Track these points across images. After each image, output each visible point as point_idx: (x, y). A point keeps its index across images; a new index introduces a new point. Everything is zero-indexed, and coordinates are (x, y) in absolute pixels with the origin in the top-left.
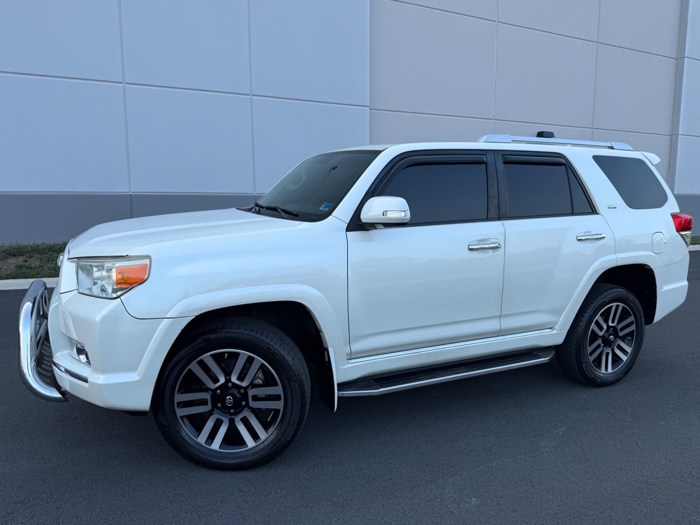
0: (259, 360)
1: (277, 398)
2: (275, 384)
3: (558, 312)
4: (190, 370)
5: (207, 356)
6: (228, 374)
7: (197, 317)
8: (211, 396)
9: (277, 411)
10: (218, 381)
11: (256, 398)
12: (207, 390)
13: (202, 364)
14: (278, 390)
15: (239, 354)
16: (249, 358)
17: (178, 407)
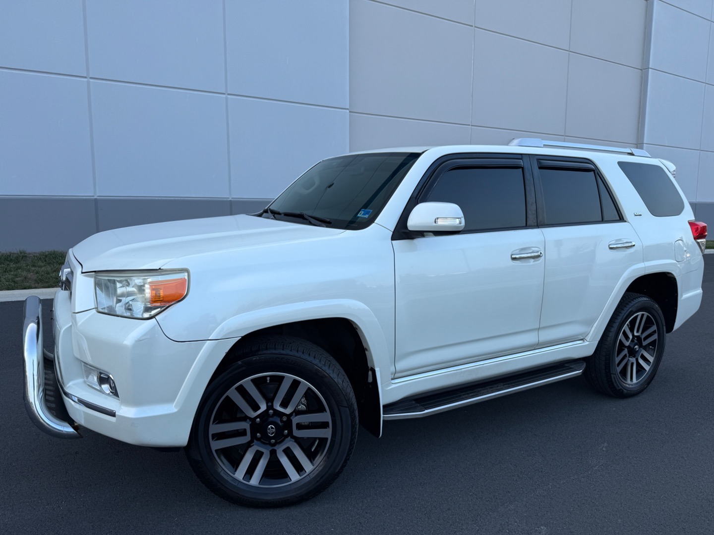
0: (305, 384)
1: (324, 425)
2: (321, 409)
3: (589, 323)
4: (227, 397)
5: (247, 381)
6: (270, 400)
7: (243, 338)
8: (250, 425)
9: (323, 441)
10: (259, 408)
11: (300, 427)
12: (245, 418)
13: (242, 390)
14: (326, 417)
15: (283, 377)
16: (295, 381)
17: (213, 439)
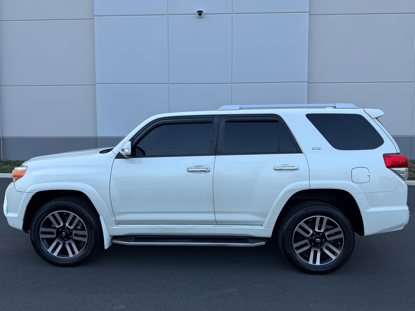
0: (78, 218)
2: (85, 230)
4: (48, 218)
5: (56, 213)
6: (65, 222)
7: (36, 193)
8: (56, 231)
9: (85, 242)
11: (76, 235)
15: (70, 214)
16: (74, 216)
17: (41, 233)
